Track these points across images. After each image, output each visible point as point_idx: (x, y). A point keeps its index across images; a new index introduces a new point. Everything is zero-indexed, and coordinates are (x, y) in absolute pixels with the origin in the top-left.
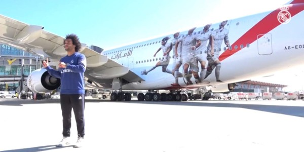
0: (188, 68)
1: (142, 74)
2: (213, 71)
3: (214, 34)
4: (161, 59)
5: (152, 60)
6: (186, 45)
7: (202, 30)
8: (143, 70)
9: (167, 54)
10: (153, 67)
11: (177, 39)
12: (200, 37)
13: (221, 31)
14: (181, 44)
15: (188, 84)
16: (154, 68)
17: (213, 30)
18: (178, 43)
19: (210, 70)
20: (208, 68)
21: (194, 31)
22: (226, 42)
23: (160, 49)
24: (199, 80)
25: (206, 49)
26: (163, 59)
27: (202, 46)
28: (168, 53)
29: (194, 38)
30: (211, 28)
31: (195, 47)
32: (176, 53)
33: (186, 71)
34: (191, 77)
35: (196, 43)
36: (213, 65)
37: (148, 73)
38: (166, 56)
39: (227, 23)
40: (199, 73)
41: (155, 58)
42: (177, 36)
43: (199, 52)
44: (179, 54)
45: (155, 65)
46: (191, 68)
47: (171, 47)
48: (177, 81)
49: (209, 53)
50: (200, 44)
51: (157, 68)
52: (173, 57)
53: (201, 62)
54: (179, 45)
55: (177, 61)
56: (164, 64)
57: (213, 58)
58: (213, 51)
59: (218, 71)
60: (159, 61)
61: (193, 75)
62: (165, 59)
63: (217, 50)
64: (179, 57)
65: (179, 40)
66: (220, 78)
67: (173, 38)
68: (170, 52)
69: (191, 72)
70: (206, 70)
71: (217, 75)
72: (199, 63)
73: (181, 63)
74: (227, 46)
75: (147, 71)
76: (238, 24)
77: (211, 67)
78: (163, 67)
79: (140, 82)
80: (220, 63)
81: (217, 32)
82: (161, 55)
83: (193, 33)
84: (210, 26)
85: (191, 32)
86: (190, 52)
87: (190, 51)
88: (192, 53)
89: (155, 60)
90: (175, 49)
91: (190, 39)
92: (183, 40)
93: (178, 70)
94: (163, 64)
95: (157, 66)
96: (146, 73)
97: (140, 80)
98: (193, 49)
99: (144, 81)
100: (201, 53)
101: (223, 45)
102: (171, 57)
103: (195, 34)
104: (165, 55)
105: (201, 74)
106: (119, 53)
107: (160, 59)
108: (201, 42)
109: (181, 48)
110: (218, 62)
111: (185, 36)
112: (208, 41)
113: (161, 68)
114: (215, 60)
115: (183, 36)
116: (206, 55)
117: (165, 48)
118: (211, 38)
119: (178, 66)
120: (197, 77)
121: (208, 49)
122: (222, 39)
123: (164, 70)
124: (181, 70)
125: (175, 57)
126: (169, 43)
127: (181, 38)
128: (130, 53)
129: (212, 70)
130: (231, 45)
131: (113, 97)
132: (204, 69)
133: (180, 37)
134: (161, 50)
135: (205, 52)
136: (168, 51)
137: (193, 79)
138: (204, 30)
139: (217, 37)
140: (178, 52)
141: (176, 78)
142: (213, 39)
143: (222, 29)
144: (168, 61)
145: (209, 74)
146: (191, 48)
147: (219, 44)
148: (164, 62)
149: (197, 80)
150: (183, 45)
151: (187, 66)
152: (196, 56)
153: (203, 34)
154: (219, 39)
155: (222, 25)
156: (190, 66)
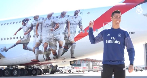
0: (47, 46)
1: (2, 51)
2: (69, 50)
3: (70, 20)
4: (22, 37)
5: (12, 38)
6: (45, 26)
7: (59, 15)
8: (3, 47)
9: (28, 33)
10: (13, 45)
11: (37, 21)
12: (58, 21)
13: (76, 18)
14: (41, 26)
15: (46, 60)
16: (15, 45)
17: (69, 16)
18: (38, 25)
19: (66, 48)
20: (65, 46)
21: (53, 15)
22: (80, 26)
23: (20, 29)
24: (56, 56)
25: (64, 31)
26: (24, 37)
27: (60, 29)
28: (29, 33)
29: (53, 21)
30: (67, 14)
31: (54, 29)
32: (37, 33)
33: (46, 48)
34: (50, 54)
35: (55, 26)
36: (69, 44)
37: (9, 50)
38: (27, 35)
39: (80, 12)
40: (57, 51)
41: (16, 37)
42: (37, 19)
43: (58, 34)
44: (39, 34)
45: (15, 43)
46: (50, 46)
47: (31, 28)
48: (37, 57)
49: (66, 35)
50: (58, 27)
52: (34, 37)
53: (59, 42)
54: (39, 27)
55: (38, 40)
56: (25, 42)
57: (69, 38)
58: (69, 33)
59: (73, 49)
60: (19, 39)
61: (51, 52)
62: (26, 38)
63: (72, 32)
64: (39, 37)
65: (39, 22)
67: (33, 20)
68: (31, 32)
69: (50, 50)
70: (63, 48)
71: (72, 53)
73: (41, 42)
74: (81, 30)
75: (7, 48)
76: (88, 13)
77: (67, 46)
78: (24, 45)
80: (75, 43)
81: (72, 18)
82: (21, 34)
83: (52, 17)
84: (66, 12)
85: (49, 16)
86: (49, 33)
87: (50, 31)
88: (51, 34)
89: (16, 38)
90: (35, 30)
91: (49, 22)
92: (44, 22)
93: (38, 48)
94: (23, 42)
95: (17, 44)
96: (6, 50)
98: (52, 30)
99: (5, 57)
100: (59, 34)
101: (78, 29)
102: (32, 36)
103: (54, 18)
104: (25, 34)
105: (58, 52)
107: (20, 38)
108: (59, 25)
109: (41, 29)
110: (73, 42)
111: (45, 19)
112: (66, 25)
113: (22, 45)
114: (71, 41)
115: (43, 19)
116: (64, 36)
117: (25, 28)
118: (67, 22)
119: (38, 45)
120: (55, 54)
123: (25, 48)
124: (41, 48)
125: (35, 36)
126: (29, 24)
127: (41, 20)
129: (68, 48)
130: (84, 29)
132: (62, 47)
133: (40, 20)
134: (22, 30)
135: (63, 34)
136: (29, 31)
137: (51, 56)
138: (61, 15)
139: (73, 22)
140: (38, 32)
141: (36, 55)
142: (69, 23)
143: (76, 16)
144: (28, 39)
145: (66, 52)
146: (50, 29)
147: (74, 28)
148: (25, 40)
149: (55, 56)
150: (43, 26)
151: (47, 44)
152: (55, 37)
153: (61, 19)
154: (74, 24)
155: (76, 13)
156: (49, 45)
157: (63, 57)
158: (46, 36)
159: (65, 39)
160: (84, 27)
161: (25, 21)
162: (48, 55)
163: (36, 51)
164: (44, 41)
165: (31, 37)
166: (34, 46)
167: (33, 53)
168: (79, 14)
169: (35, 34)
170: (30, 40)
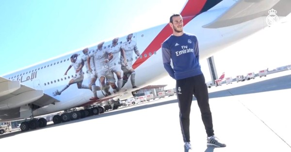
0: (104, 81)
1: (55, 95)
2: (129, 79)
3: (124, 46)
4: (74, 76)
5: (64, 79)
6: (98, 59)
7: (111, 43)
9: (79, 70)
11: (87, 54)
12: (111, 50)
13: (129, 43)
14: (93, 59)
15: (106, 96)
16: (68, 86)
17: (121, 43)
18: (90, 58)
19: (125, 79)
20: (124, 77)
22: (136, 52)
24: (117, 89)
25: (119, 61)
26: (76, 75)
28: (81, 69)
29: (105, 51)
30: (119, 41)
31: (108, 60)
32: (90, 68)
33: (103, 83)
34: (109, 88)
35: (108, 56)
36: (128, 74)
37: (62, 93)
38: (79, 73)
39: (133, 36)
40: (116, 83)
41: (67, 76)
42: (87, 52)
43: (113, 64)
44: (93, 69)
46: (107, 80)
47: (83, 63)
48: (96, 94)
49: (123, 64)
50: (112, 57)
51: (71, 86)
52: (87, 72)
53: (116, 73)
54: (91, 60)
55: (92, 76)
56: (78, 80)
57: (127, 67)
58: (126, 61)
59: (133, 78)
60: (71, 78)
62: (78, 76)
63: (129, 60)
64: (93, 72)
65: (90, 55)
66: (136, 84)
67: (82, 54)
68: (83, 68)
69: (108, 84)
70: (122, 79)
71: (133, 82)
72: (114, 74)
73: (96, 77)
74: (138, 56)
75: (59, 91)
76: (142, 36)
77: (126, 76)
78: (78, 84)
79: (54, 104)
80: (134, 71)
81: (126, 45)
82: (73, 72)
83: (103, 48)
84: (117, 39)
85: (100, 47)
86: (104, 65)
88: (106, 66)
89: (67, 78)
90: (88, 65)
91: (101, 53)
92: (94, 54)
93: (95, 84)
95: (70, 84)
96: (59, 93)
97: (54, 102)
98: (106, 62)
99: (60, 101)
100: (115, 64)
101: (134, 55)
103: (105, 48)
104: (77, 71)
105: (118, 84)
106: (20, 78)
107: (72, 76)
108: (113, 55)
109: (94, 62)
110: (132, 71)
111: (95, 51)
112: (120, 53)
113: (75, 85)
114: (129, 69)
115: (93, 51)
116: (120, 66)
117: (76, 65)
118: (121, 50)
119: (94, 80)
120: (114, 87)
121: (121, 60)
122: (132, 50)
123: (80, 87)
124: (98, 83)
125: (89, 72)
126: (79, 60)
127: (92, 53)
128: (34, 75)
129: (128, 78)
131: (24, 127)
132: (121, 78)
133: (90, 53)
135: (119, 63)
136: (80, 67)
137: (111, 90)
138: (113, 43)
139: (127, 49)
141: (94, 92)
142: (124, 51)
143: (130, 41)
144: (82, 77)
145: (126, 82)
146: (104, 61)
147: (130, 54)
148: (78, 78)
149: (115, 90)
150: (95, 59)
151: (103, 78)
152: (110, 68)
153: (113, 48)
154: (129, 51)
155: (129, 38)
156: (107, 78)
157: (124, 89)
158: (100, 69)
159: (122, 69)
160: (141, 51)
161: (74, 57)
162: (107, 90)
163: (92, 88)
164: (99, 76)
165: (84, 73)
166: (90, 83)
167: (90, 90)
168: (132, 38)
169: (88, 69)
170: (83, 77)
